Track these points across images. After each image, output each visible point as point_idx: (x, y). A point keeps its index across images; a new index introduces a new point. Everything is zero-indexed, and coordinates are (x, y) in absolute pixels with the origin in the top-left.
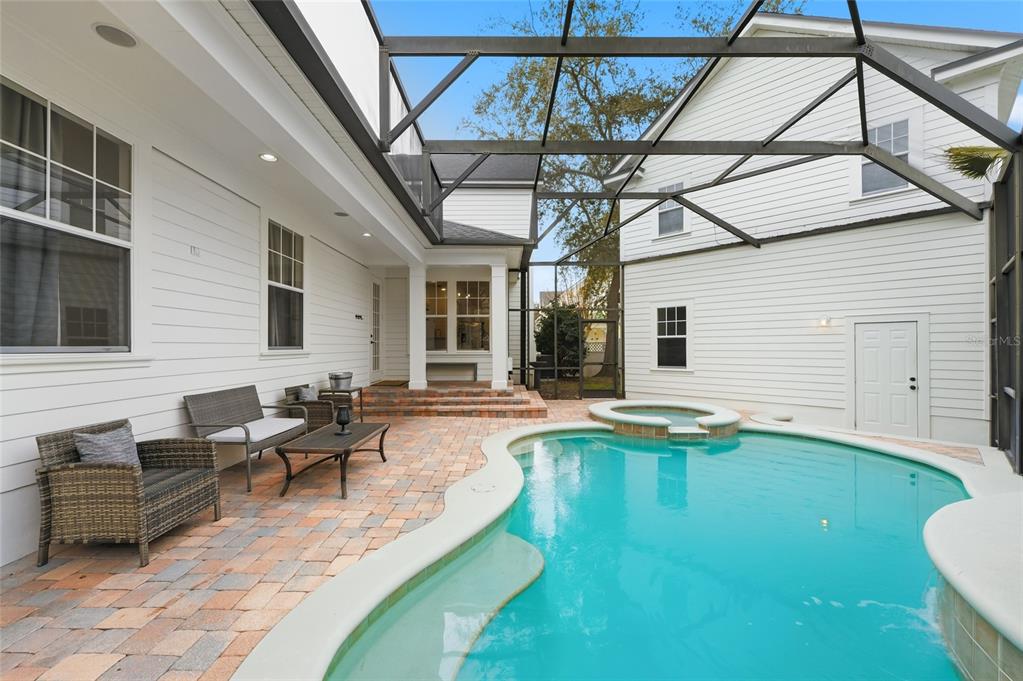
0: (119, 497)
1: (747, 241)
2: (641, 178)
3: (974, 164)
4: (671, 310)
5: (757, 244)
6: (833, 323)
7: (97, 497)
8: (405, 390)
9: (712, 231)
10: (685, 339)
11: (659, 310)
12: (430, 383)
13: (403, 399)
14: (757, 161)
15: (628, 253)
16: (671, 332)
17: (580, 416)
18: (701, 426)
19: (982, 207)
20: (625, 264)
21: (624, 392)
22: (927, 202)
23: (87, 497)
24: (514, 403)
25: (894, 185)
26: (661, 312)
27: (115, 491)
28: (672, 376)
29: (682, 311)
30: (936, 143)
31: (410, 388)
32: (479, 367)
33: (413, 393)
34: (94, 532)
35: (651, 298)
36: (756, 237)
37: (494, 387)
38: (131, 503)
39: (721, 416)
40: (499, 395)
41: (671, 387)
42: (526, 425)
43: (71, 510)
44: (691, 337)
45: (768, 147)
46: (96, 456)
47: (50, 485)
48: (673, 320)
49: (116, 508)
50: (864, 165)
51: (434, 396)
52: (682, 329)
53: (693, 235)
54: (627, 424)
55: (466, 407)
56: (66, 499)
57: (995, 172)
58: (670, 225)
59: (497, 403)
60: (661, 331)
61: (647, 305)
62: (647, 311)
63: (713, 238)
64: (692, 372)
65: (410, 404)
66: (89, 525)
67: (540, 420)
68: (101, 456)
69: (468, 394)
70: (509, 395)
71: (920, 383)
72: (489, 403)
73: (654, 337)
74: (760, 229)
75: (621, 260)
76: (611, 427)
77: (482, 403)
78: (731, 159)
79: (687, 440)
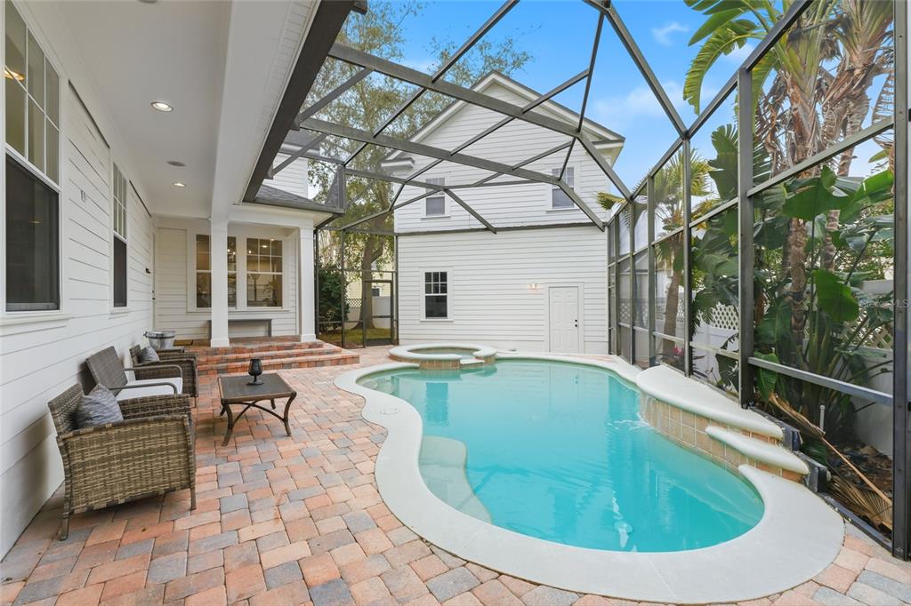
0: (161, 449)
1: (489, 229)
2: (412, 167)
3: (607, 203)
4: (436, 274)
5: (495, 231)
6: (539, 287)
7: (133, 454)
8: (207, 348)
9: (467, 218)
10: (446, 296)
11: (426, 273)
12: (232, 340)
13: (210, 357)
14: (506, 177)
15: (401, 226)
16: (436, 291)
17: (382, 360)
18: (477, 358)
19: (605, 225)
20: (398, 235)
21: (398, 339)
22: (582, 218)
23: (120, 457)
24: (328, 353)
25: (568, 205)
26: (428, 275)
27: (156, 444)
28: (436, 325)
29: (444, 276)
30: (596, 189)
31: (212, 346)
32: (273, 322)
33: (216, 351)
34: (130, 490)
35: (422, 265)
36: (495, 226)
37: (303, 341)
38: (174, 454)
39: (486, 350)
40: (310, 347)
41: (438, 333)
42: (348, 370)
43: (100, 473)
44: (451, 295)
45: (513, 170)
46: (105, 418)
47: (70, 451)
48: (437, 282)
49: (158, 461)
50: (553, 190)
51: (243, 353)
52: (444, 289)
53: (452, 219)
54: (431, 361)
55: (284, 360)
56: (93, 462)
57: (615, 209)
58: (435, 208)
59: (312, 354)
60: (428, 289)
61: (417, 269)
62: (416, 274)
63: (467, 223)
64: (451, 322)
65: (219, 362)
66: (123, 485)
67: (355, 365)
68: (109, 417)
69: (279, 348)
70: (320, 346)
71: (580, 323)
72: (304, 354)
73: (423, 295)
74: (497, 221)
75: (395, 231)
76: (417, 365)
77: (298, 355)
78: (487, 173)
79: (472, 368)
